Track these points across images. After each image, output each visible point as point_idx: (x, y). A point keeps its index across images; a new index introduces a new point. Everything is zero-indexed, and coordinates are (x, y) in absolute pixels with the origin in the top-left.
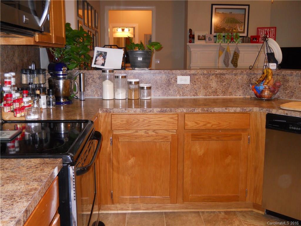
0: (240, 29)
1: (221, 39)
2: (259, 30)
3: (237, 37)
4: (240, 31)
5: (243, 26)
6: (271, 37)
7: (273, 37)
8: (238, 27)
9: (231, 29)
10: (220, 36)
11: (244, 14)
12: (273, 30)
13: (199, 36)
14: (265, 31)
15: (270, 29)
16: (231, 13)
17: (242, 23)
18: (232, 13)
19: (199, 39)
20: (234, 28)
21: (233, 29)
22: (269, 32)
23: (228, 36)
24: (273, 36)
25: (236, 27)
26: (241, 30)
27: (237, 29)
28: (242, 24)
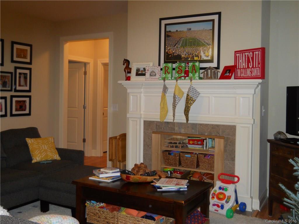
0: (206, 56)
1: (169, 73)
2: (238, 55)
4: (205, 58)
5: (210, 50)
6: (256, 67)
7: (258, 67)
8: (202, 52)
10: (167, 68)
11: (212, 28)
12: (258, 54)
13: (138, 70)
14: (245, 55)
15: (253, 53)
16: (190, 29)
17: (209, 45)
18: (192, 30)
20: (195, 55)
21: (193, 57)
22: (253, 58)
23: (180, 68)
24: (258, 64)
25: (198, 52)
26: (208, 56)
27: (201, 56)
28: (208, 47)
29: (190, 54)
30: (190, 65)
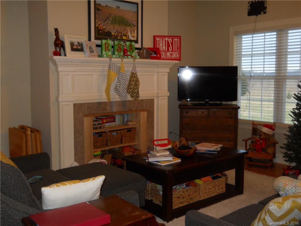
0: (132, 36)
1: (109, 51)
2: (158, 39)
3: (132, 49)
4: (132, 39)
5: (136, 31)
6: (175, 51)
7: (177, 51)
8: (129, 33)
9: (120, 35)
10: (107, 45)
11: (136, 11)
12: (177, 41)
13: (72, 44)
14: (165, 40)
15: (173, 39)
16: (119, 7)
17: (135, 26)
18: (120, 8)
19: (73, 49)
20: (124, 34)
21: (122, 36)
22: (172, 44)
23: (120, 46)
24: (177, 49)
25: (126, 32)
26: (134, 37)
27: (128, 36)
28: (134, 28)
29: (120, 33)
30: (128, 44)
